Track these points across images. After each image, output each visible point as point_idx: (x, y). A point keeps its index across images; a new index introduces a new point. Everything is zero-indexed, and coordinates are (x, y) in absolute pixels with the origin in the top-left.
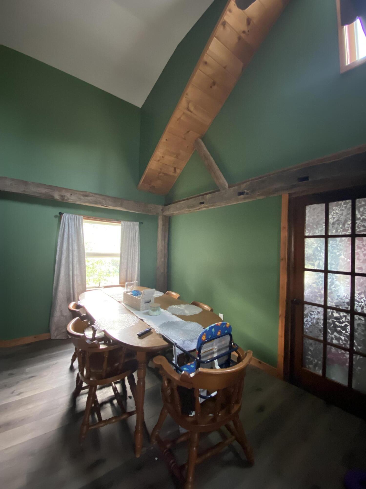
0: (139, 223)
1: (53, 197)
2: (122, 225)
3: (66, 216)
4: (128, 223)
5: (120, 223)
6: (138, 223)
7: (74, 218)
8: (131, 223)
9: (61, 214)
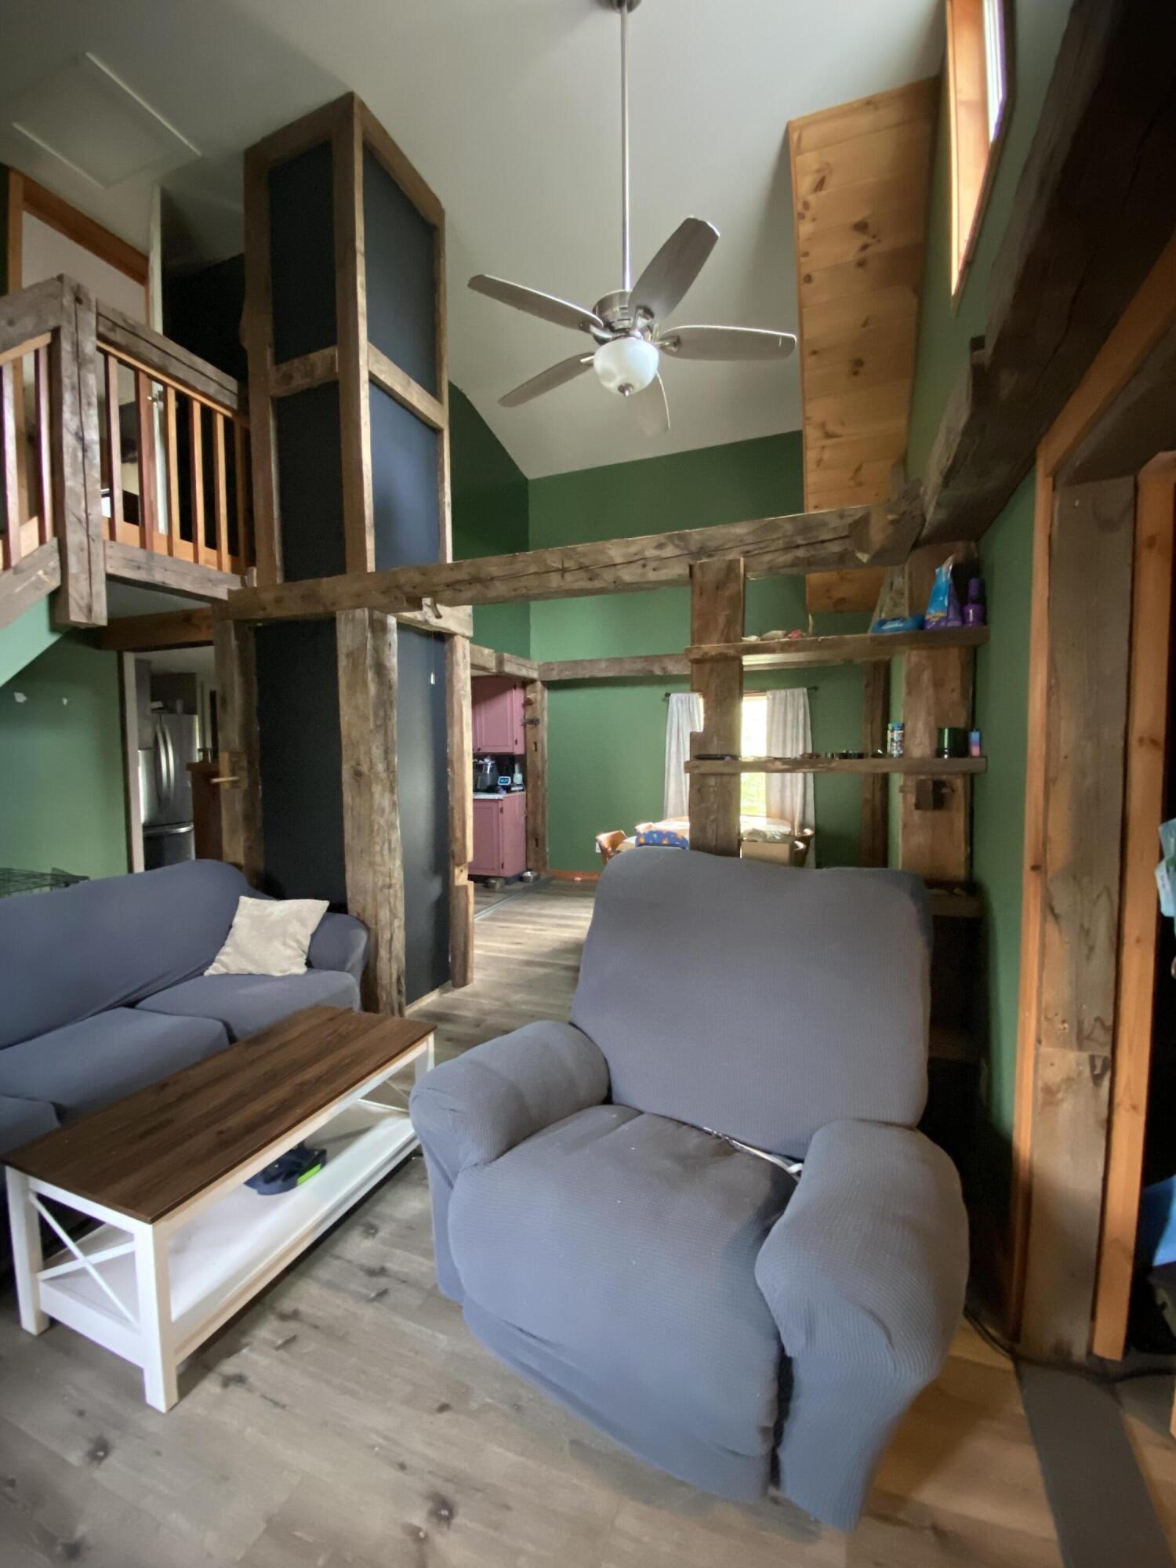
0: (808, 689)
1: (652, 672)
2: (768, 699)
3: (674, 697)
4: (781, 694)
5: (764, 695)
6: (805, 690)
7: (685, 700)
8: (789, 692)
9: (668, 695)
